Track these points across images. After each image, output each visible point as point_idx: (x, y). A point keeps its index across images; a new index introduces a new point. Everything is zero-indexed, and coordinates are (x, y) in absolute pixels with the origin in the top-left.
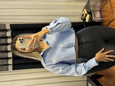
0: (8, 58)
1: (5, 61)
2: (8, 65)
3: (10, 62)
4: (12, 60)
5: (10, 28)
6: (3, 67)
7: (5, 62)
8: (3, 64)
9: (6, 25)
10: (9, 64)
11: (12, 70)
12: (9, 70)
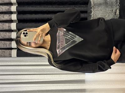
1: (8, 43)
6: (4, 52)
11: (16, 56)
12: (12, 56)
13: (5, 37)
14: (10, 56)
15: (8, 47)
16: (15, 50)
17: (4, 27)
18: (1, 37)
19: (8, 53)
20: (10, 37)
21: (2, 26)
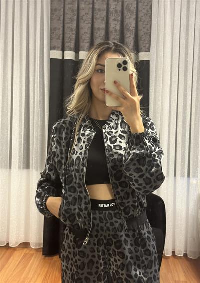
0: (77, 50)
1: (73, 45)
2: (63, 50)
3: (70, 55)
4: (74, 59)
5: (141, 59)
6: (59, 39)
7: (70, 44)
8: (67, 40)
9: (148, 53)
10: (65, 52)
11: (51, 58)
12: (51, 52)
13: (81, 41)
14: (52, 48)
15: (67, 45)
16: (62, 56)
17: (97, 39)
18: (83, 35)
19: (56, 45)
20: (81, 49)
21: (100, 37)
